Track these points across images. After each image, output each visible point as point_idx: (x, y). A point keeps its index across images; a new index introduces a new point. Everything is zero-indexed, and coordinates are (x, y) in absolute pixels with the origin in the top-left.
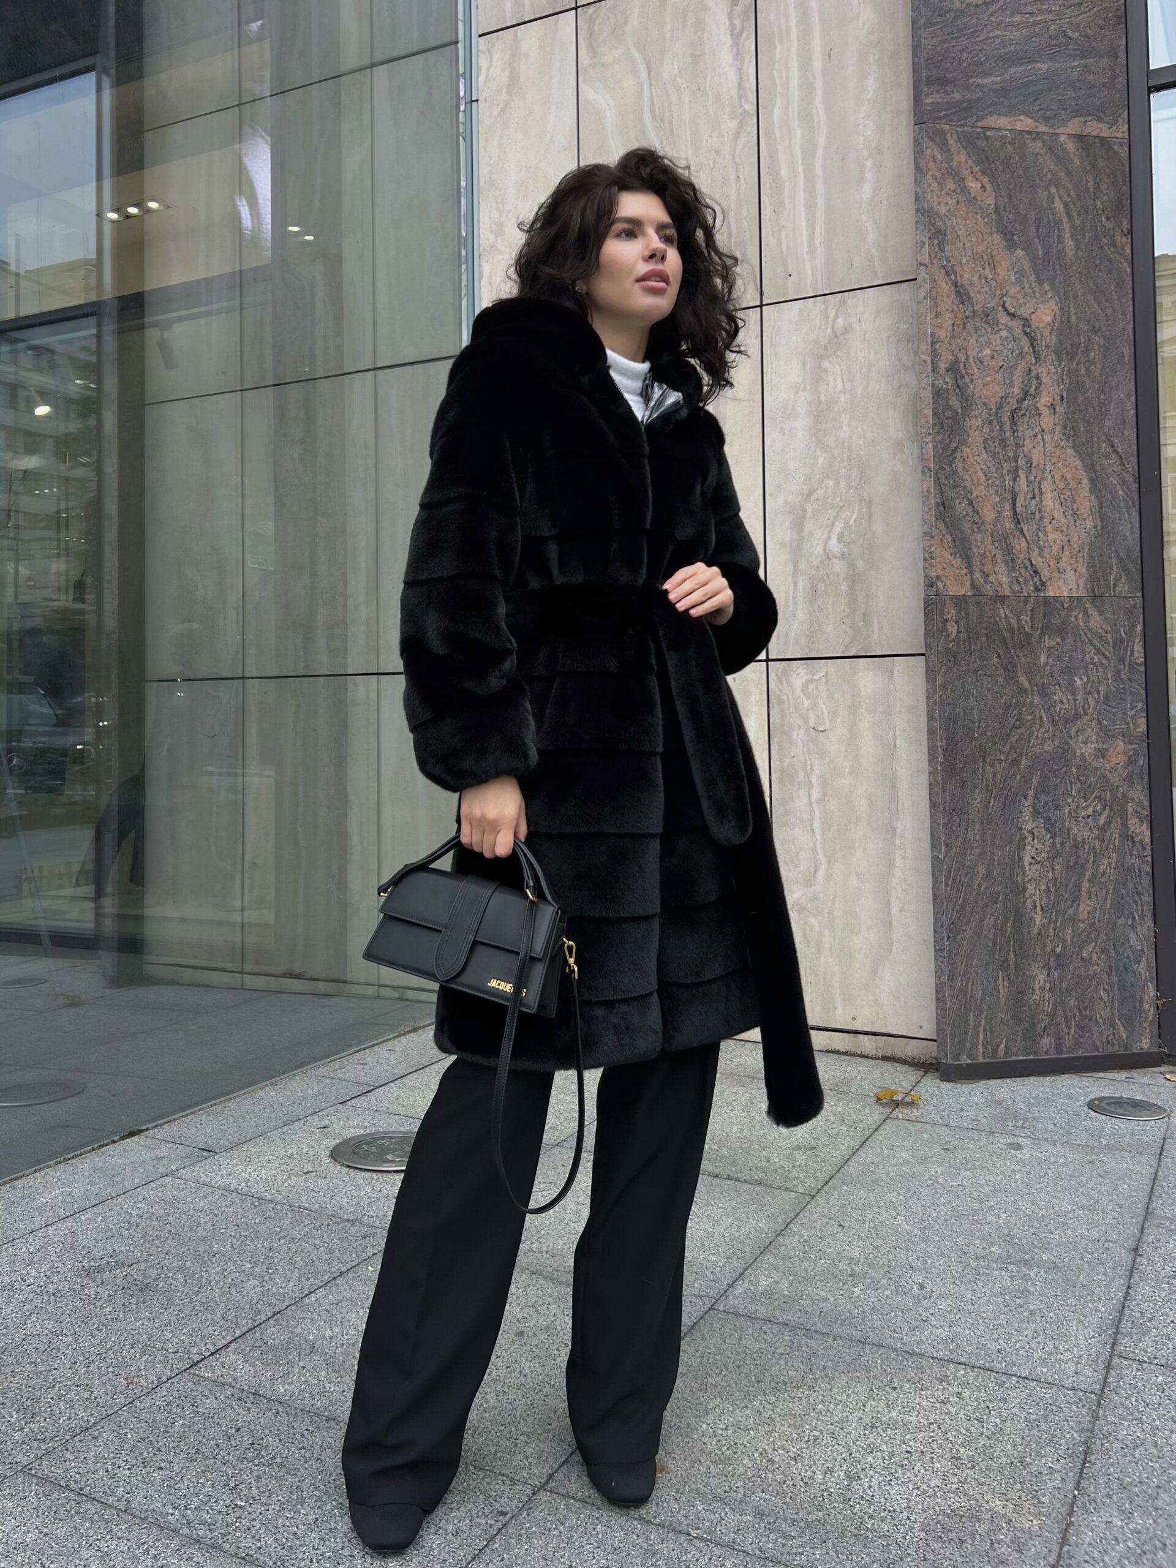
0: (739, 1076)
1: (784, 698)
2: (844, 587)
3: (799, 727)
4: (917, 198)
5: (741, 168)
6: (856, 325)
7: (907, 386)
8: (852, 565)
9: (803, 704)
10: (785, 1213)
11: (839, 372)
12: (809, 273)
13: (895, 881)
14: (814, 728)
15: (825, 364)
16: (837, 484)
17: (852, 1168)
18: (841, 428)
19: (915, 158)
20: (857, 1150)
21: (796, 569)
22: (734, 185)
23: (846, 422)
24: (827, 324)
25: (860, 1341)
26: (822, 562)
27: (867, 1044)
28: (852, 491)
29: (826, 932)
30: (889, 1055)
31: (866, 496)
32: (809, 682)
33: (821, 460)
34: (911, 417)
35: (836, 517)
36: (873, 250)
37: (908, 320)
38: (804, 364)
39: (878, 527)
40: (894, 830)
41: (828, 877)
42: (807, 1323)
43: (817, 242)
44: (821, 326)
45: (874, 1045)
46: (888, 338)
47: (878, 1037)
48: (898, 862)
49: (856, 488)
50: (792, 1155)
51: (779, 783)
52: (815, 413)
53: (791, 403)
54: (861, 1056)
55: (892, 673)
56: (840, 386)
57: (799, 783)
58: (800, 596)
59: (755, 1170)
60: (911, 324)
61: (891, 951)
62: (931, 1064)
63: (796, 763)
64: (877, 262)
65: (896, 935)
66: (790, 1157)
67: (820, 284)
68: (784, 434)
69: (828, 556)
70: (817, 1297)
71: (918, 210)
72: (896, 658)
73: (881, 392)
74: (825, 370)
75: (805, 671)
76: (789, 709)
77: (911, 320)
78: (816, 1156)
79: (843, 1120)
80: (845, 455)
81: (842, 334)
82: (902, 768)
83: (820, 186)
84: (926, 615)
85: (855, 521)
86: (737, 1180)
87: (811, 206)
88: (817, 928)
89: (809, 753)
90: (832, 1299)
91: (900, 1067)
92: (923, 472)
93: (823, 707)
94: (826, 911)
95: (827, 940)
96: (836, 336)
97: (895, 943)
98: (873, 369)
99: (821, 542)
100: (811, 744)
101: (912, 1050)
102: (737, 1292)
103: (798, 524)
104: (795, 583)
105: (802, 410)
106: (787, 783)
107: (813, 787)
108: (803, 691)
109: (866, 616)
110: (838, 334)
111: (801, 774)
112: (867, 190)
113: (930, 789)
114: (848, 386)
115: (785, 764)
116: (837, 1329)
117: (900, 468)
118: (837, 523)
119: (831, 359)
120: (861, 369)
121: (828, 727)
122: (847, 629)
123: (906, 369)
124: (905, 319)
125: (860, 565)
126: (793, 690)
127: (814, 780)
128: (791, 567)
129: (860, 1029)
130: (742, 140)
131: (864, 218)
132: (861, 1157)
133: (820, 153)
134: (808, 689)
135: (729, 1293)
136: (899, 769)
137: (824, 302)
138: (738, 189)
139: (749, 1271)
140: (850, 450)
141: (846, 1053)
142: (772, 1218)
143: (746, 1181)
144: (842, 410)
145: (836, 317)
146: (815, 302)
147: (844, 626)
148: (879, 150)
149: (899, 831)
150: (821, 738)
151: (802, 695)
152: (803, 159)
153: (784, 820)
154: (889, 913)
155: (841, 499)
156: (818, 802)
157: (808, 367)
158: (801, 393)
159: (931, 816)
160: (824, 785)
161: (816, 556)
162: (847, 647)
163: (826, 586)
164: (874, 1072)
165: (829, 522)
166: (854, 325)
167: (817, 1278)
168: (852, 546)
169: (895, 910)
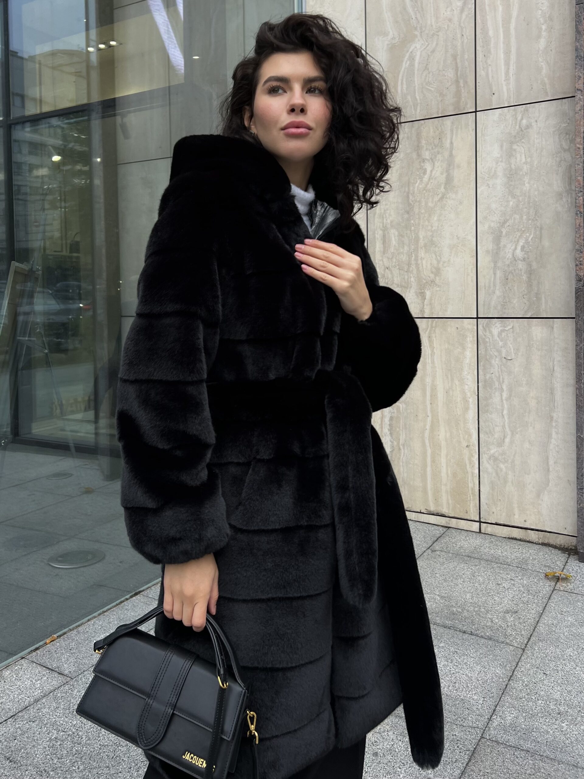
0: (462, 555)
1: (487, 340)
2: (525, 277)
3: (496, 357)
4: (576, 50)
5: (464, 29)
6: (534, 124)
7: (565, 160)
8: (530, 265)
9: (499, 344)
10: (510, 663)
11: (523, 152)
12: (506, 94)
13: (552, 446)
14: (505, 358)
15: (515, 147)
16: (521, 217)
17: (541, 628)
18: (524, 184)
19: (576, 25)
20: (542, 614)
21: (495, 266)
22: (460, 41)
23: (527, 181)
24: (516, 123)
25: (574, 765)
26: (511, 263)
27: (533, 536)
28: (530, 221)
29: (510, 473)
30: (546, 542)
31: (538, 224)
32: (502, 331)
33: (511, 203)
34: (567, 179)
35: (520, 236)
36: (546, 79)
37: (566, 122)
38: (502, 146)
39: (546, 243)
40: (552, 418)
41: (512, 442)
42: (540, 750)
43: (511, 75)
44: (512, 124)
45: (537, 536)
46: (554, 132)
47: (540, 532)
48: (554, 435)
49: (533, 220)
50: (505, 617)
51: (484, 388)
52: (508, 176)
53: (493, 169)
54: (529, 542)
55: (553, 328)
56: (524, 160)
57: (495, 389)
58: (498, 281)
59: (486, 628)
60: (568, 123)
61: (548, 485)
62: (571, 549)
63: (493, 377)
64: (548, 86)
65: (552, 476)
66: (504, 619)
67: (512, 100)
68: (489, 187)
69: (515, 259)
70: (542, 730)
71: (577, 57)
72: (555, 319)
73: (549, 164)
74: (515, 150)
75: (500, 325)
76: (490, 346)
77: (568, 121)
78: (519, 618)
79: (529, 591)
80: (526, 200)
81: (526, 129)
82: (557, 382)
83: (513, 40)
84: (577, 298)
85: (532, 239)
86: (477, 635)
87: (507, 53)
88: (504, 470)
89: (502, 372)
90: (551, 732)
91: (554, 551)
92: (577, 214)
93: (511, 345)
94: (510, 461)
95: (510, 476)
96: (522, 130)
97: (550, 481)
98: (544, 150)
99: (510, 250)
100: (503, 367)
101: (560, 541)
102: (494, 725)
103: (497, 239)
104: (495, 274)
105: (500, 173)
106: (488, 388)
107: (503, 391)
108: (498, 336)
109: (537, 295)
110: (523, 129)
111: (497, 384)
112: (542, 43)
113: (577, 398)
114: (529, 160)
115: (487, 377)
116: (559, 756)
117: (560, 209)
118: (520, 241)
119: (518, 144)
120: (537, 150)
121: (513, 357)
122: (526, 302)
123: (565, 150)
124: (565, 120)
125: (535, 265)
126: (493, 336)
127: (504, 387)
128: (492, 265)
129: (529, 527)
130: (465, 13)
131: (540, 60)
132: (546, 619)
133: (513, 21)
134: (501, 335)
135: (489, 725)
136: (556, 383)
137: (514, 110)
138: (463, 42)
139: (498, 708)
140: (529, 197)
141: (520, 540)
142: (504, 667)
143: (482, 637)
144: (525, 174)
145: (522, 119)
146: (509, 110)
147: (524, 300)
148: (551, 19)
149: (555, 418)
150: (509, 363)
151: (498, 339)
152: (503, 24)
153: (486, 409)
154: (548, 463)
155: (524, 226)
156: (506, 400)
157: (504, 148)
158: (500, 163)
159: (577, 414)
160: (510, 390)
161: (508, 259)
162: (526, 312)
163: (513, 276)
164: (539, 554)
165: (516, 239)
166: (533, 124)
167: (539, 715)
168: (529, 253)
169: (551, 462)
